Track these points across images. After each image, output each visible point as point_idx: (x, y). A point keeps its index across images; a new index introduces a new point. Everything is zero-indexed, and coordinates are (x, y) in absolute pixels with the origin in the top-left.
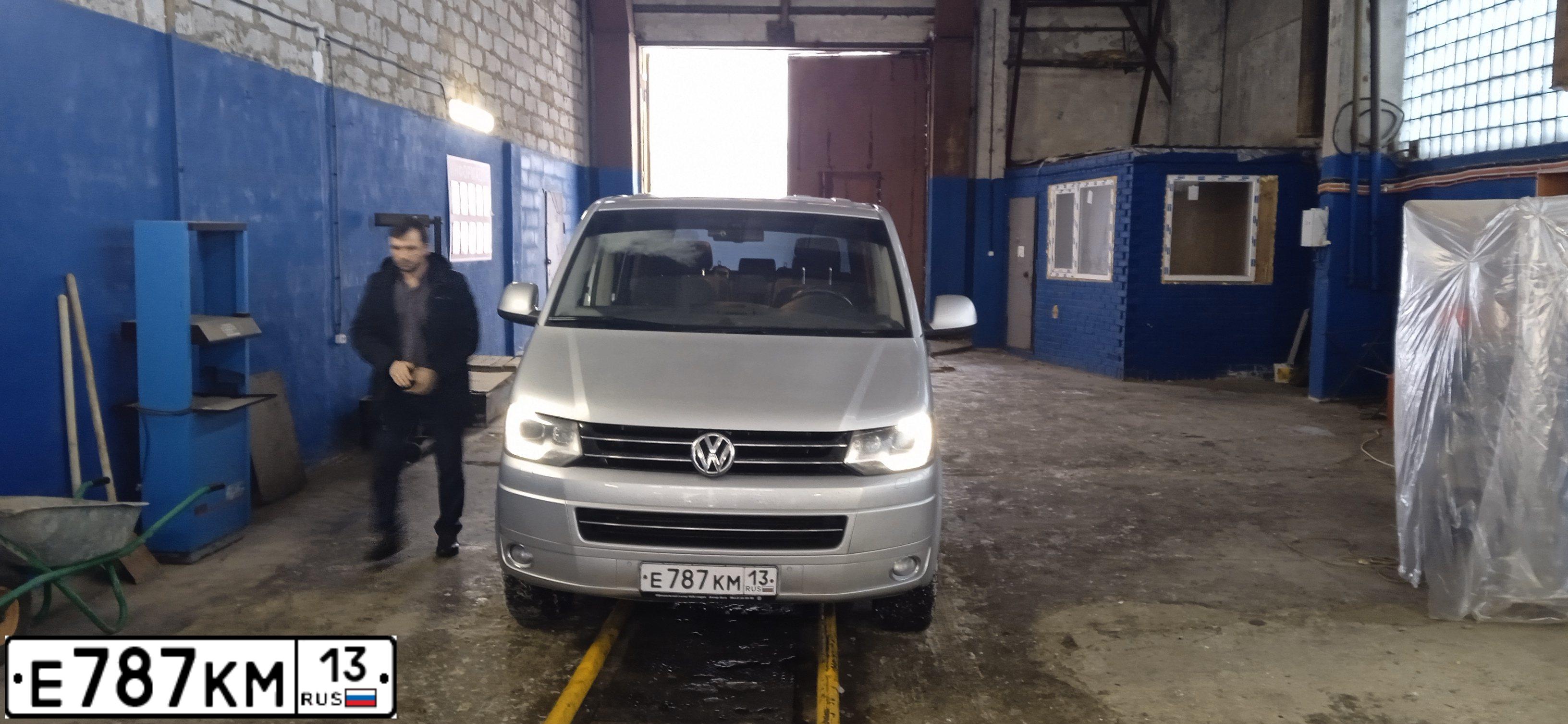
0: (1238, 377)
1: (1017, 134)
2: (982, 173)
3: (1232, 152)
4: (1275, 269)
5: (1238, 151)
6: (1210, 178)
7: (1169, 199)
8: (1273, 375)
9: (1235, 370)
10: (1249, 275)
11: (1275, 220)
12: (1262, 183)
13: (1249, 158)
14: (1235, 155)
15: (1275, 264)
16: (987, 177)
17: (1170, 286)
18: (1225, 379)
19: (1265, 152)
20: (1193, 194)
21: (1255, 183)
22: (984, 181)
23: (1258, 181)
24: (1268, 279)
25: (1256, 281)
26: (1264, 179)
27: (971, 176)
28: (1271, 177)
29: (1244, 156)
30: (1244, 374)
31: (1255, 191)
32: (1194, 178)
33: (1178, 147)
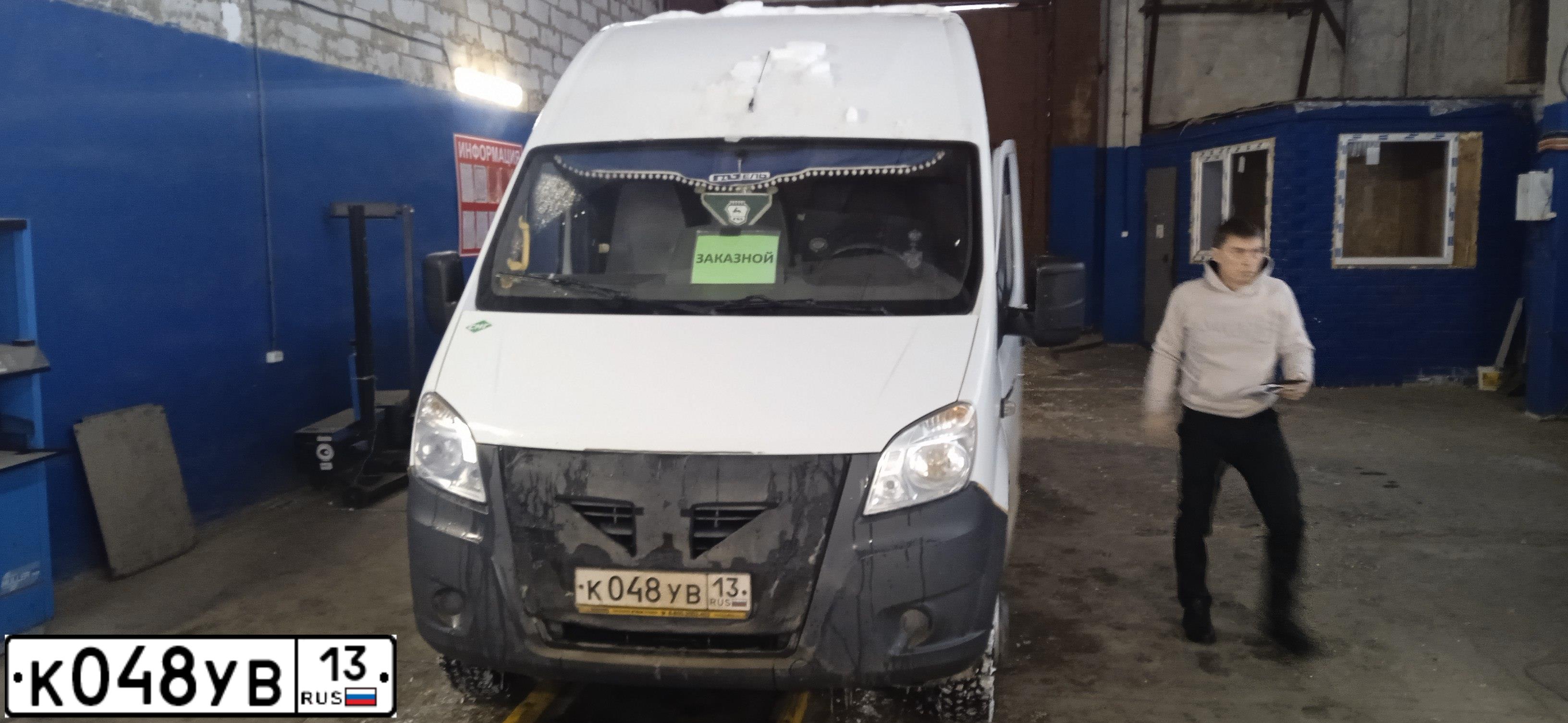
0: (1431, 383)
1: (1155, 94)
2: (1114, 140)
3: (1423, 103)
4: (1479, 249)
5: (1431, 102)
6: (1394, 137)
7: (1342, 164)
8: (1475, 381)
9: (1427, 373)
10: (1447, 257)
11: (1479, 188)
12: (1461, 142)
13: (1444, 111)
14: (1426, 109)
15: (1479, 242)
16: (1119, 144)
17: (1343, 271)
18: (1413, 385)
19: (1465, 104)
20: (1373, 156)
21: (1453, 141)
22: (1116, 150)
23: (1456, 139)
24: (1471, 261)
25: (1454, 263)
26: (1466, 136)
27: (1100, 145)
28: (1473, 135)
29: (1438, 109)
30: (1439, 379)
31: (1453, 152)
32: (1375, 137)
33: (1352, 99)
